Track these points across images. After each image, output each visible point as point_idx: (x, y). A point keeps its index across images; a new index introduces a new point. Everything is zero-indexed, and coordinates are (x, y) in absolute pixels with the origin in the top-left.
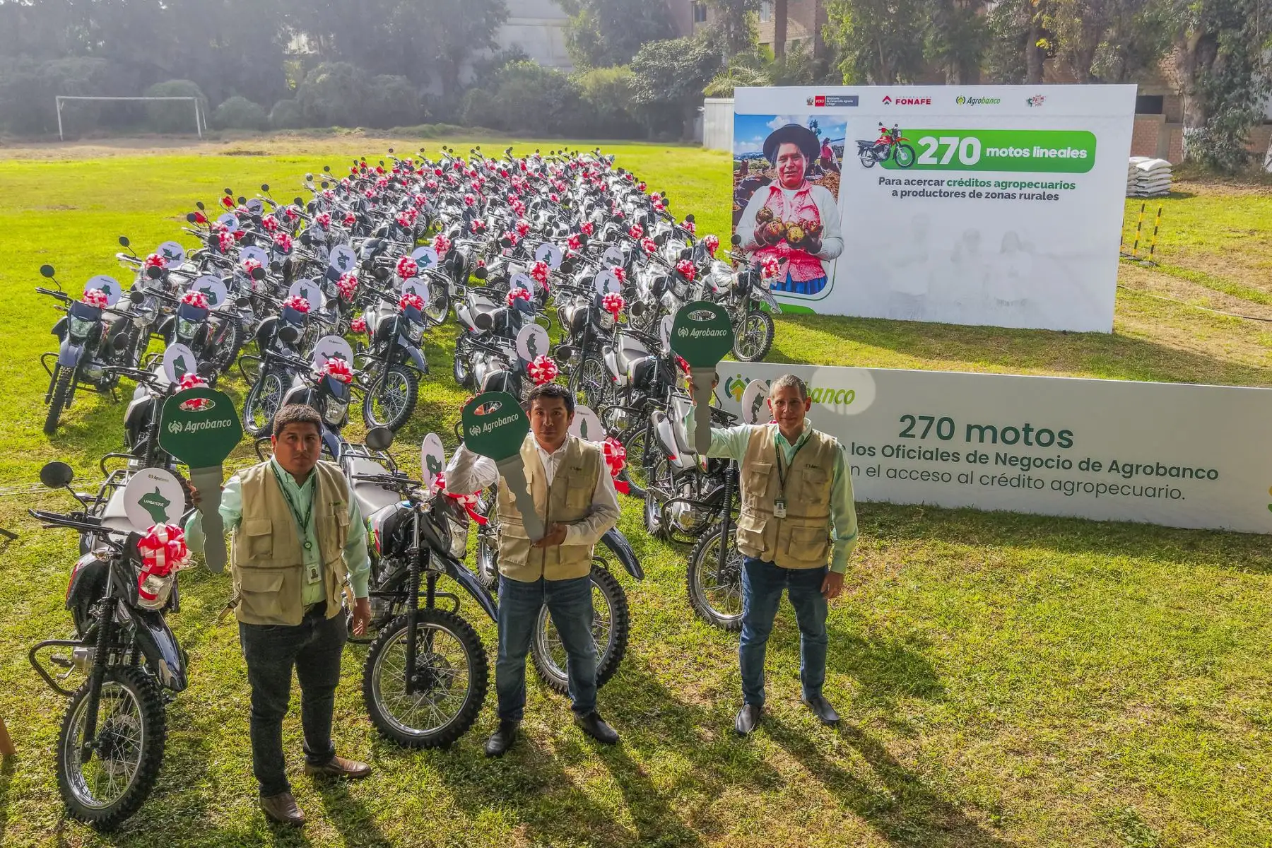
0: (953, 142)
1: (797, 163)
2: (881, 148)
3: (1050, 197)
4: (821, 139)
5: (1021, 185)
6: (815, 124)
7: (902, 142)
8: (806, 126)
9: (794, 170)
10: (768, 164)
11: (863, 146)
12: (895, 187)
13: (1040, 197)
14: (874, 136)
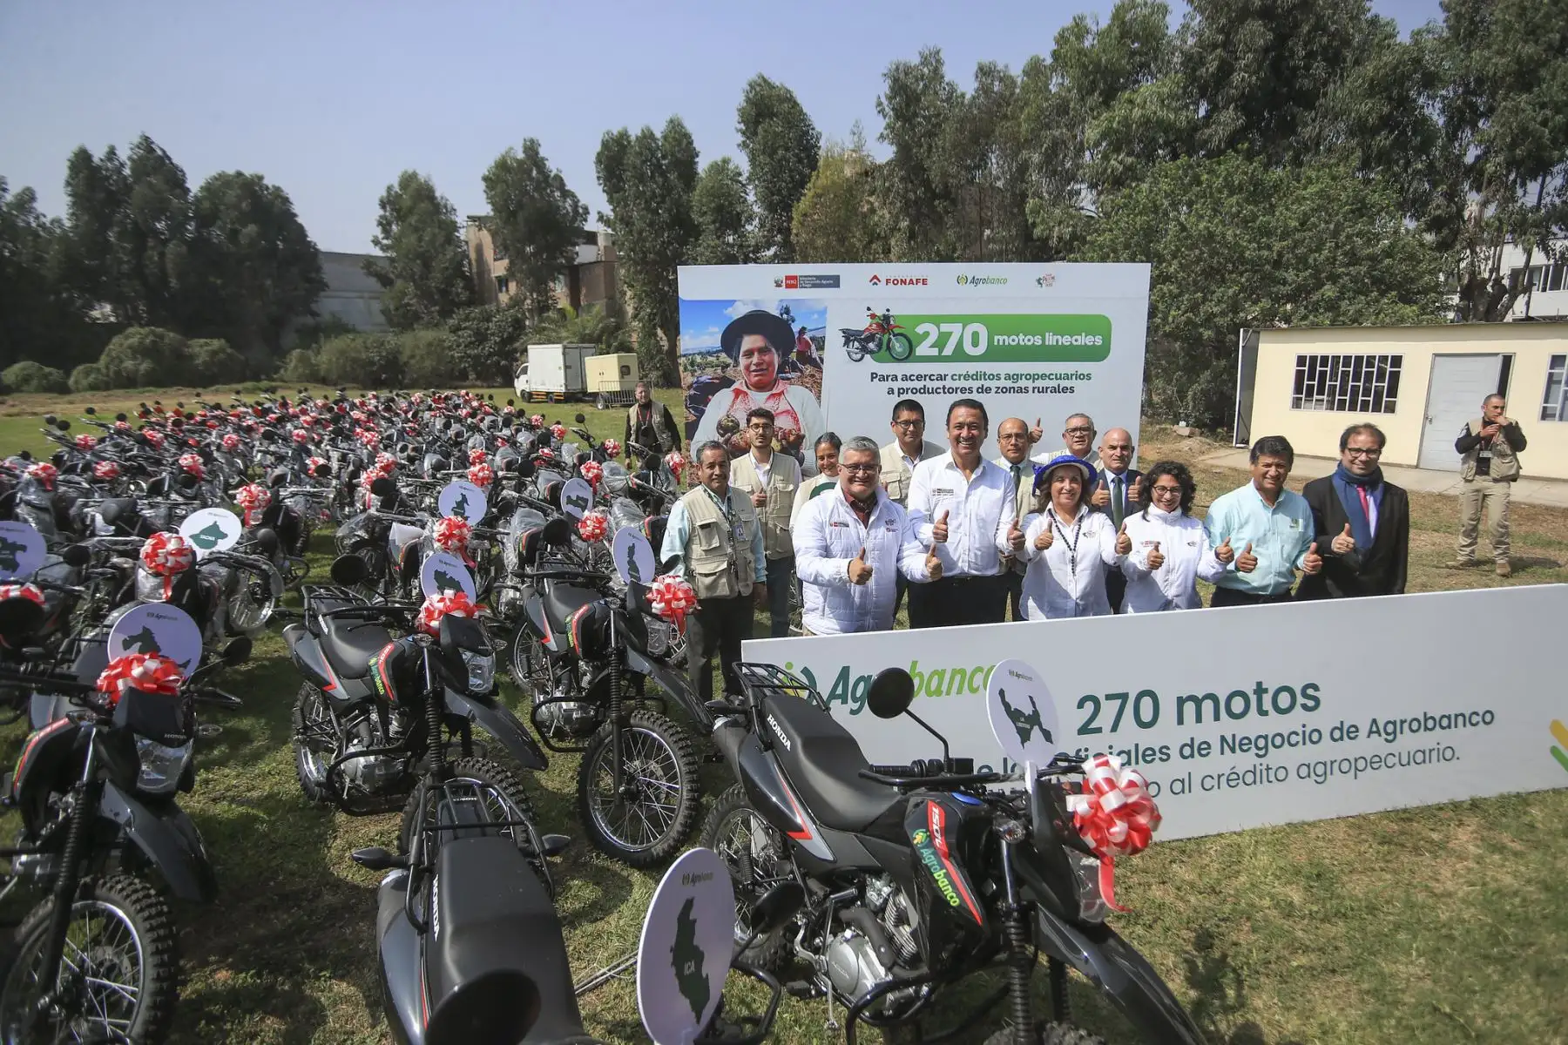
0: (956, 329)
1: (766, 358)
2: (871, 338)
3: (1065, 390)
4: (796, 328)
5: (1034, 377)
6: (787, 311)
7: (897, 331)
8: (776, 313)
9: (762, 368)
10: (729, 361)
11: (849, 336)
12: (890, 384)
13: (1055, 390)
14: (862, 323)
